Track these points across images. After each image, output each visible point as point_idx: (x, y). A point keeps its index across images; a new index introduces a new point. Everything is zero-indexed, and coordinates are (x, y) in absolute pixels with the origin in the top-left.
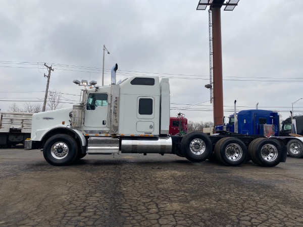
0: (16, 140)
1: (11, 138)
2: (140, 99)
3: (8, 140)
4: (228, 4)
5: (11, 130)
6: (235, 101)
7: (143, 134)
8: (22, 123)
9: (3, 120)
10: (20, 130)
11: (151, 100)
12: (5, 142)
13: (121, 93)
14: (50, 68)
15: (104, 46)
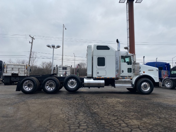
0: (15, 80)
1: (13, 79)
3: (10, 80)
5: (12, 74)
6: (144, 57)
8: (18, 70)
9: (8, 68)
10: (17, 74)
12: (9, 81)
14: (33, 38)
15: (64, 25)
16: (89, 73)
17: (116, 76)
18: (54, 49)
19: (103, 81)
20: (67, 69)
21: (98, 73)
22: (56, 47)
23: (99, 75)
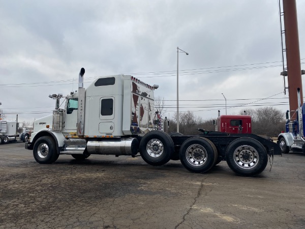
2: (102, 100)
7: (104, 135)
11: (111, 100)
13: (86, 96)
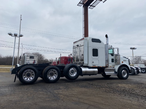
4: (91, 6)
16: (86, 62)
17: (106, 65)
18: (15, 38)
19: (96, 70)
20: (35, 58)
21: (93, 62)
22: (18, 36)
23: (93, 64)
